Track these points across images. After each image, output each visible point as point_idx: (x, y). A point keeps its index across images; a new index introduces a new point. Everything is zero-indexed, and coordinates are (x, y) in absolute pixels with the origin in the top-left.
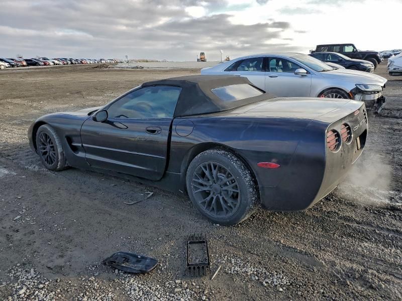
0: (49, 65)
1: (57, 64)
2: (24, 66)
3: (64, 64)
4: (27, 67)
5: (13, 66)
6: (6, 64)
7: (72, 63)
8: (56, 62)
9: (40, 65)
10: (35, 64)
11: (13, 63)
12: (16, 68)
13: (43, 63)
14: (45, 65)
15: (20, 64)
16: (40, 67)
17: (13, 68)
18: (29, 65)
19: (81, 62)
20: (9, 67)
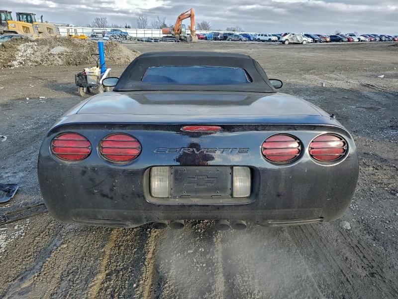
0: (353, 41)
1: (362, 41)
2: (327, 42)
3: (371, 41)
4: (331, 43)
5: (316, 41)
6: (310, 40)
7: (381, 40)
8: (362, 38)
9: (343, 41)
10: (339, 40)
11: (317, 38)
12: (318, 43)
13: (346, 40)
14: (349, 41)
15: (323, 40)
16: (344, 43)
17: (316, 44)
18: (332, 41)
19: (394, 39)
20: (312, 42)
